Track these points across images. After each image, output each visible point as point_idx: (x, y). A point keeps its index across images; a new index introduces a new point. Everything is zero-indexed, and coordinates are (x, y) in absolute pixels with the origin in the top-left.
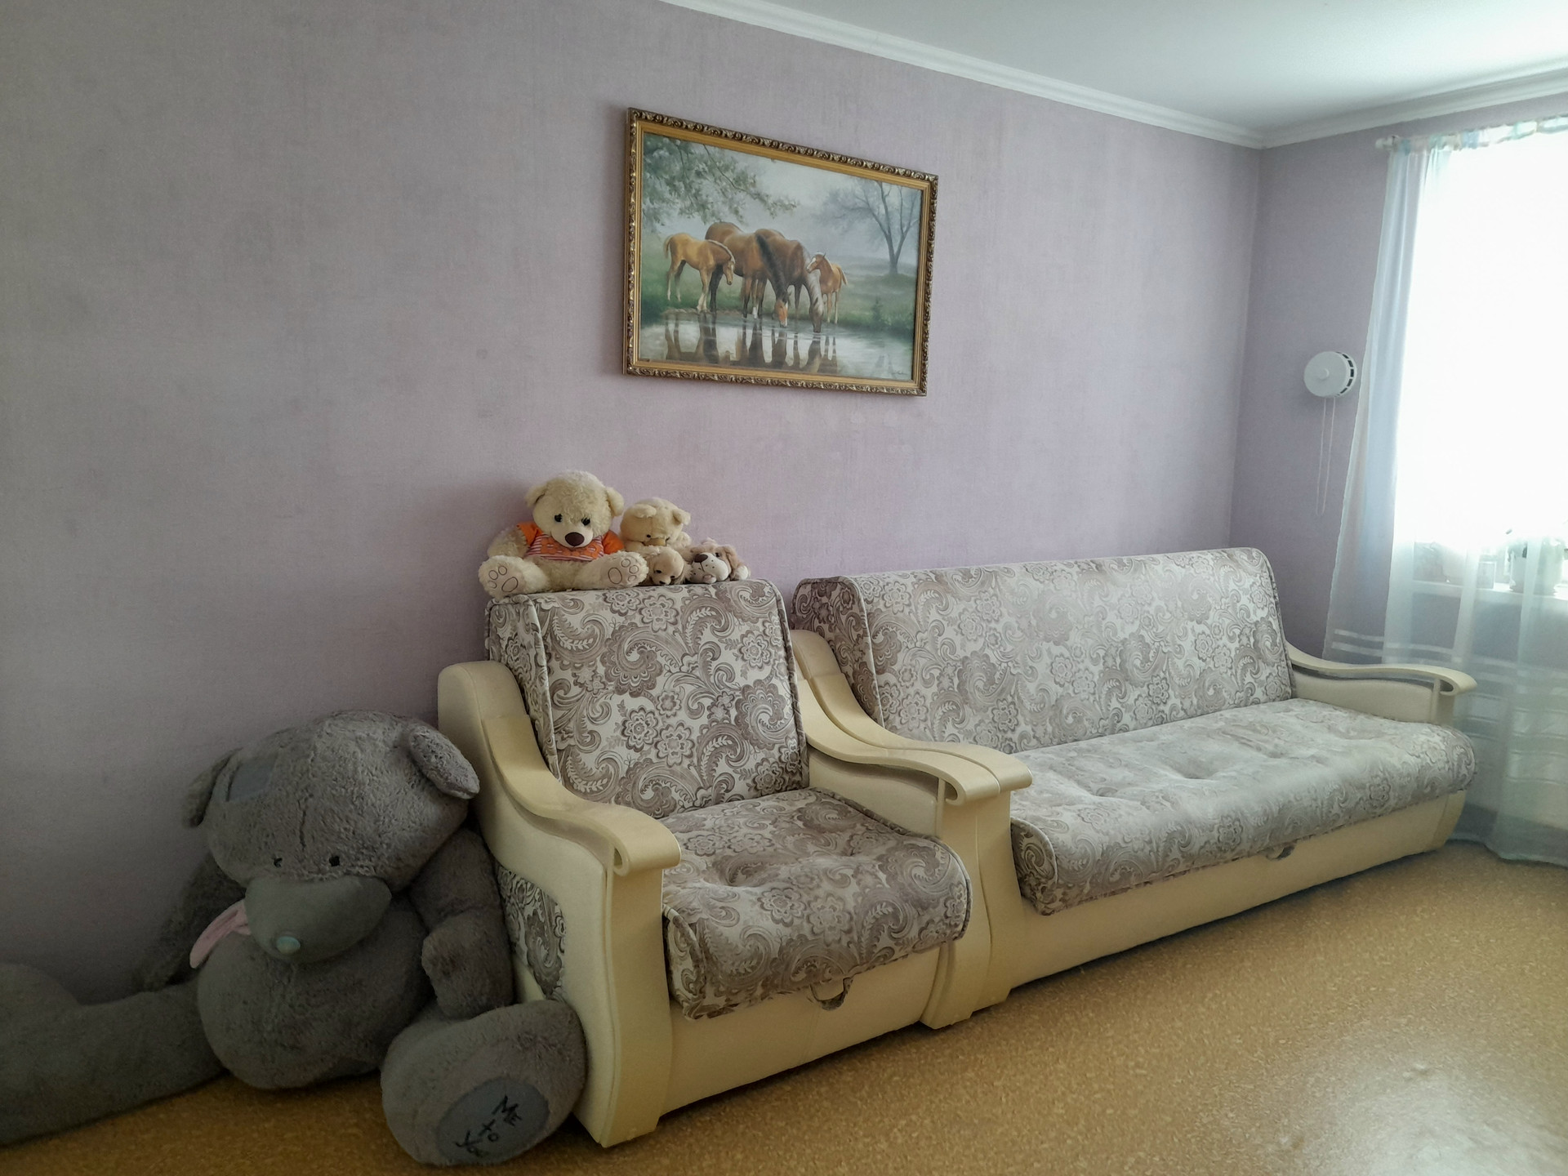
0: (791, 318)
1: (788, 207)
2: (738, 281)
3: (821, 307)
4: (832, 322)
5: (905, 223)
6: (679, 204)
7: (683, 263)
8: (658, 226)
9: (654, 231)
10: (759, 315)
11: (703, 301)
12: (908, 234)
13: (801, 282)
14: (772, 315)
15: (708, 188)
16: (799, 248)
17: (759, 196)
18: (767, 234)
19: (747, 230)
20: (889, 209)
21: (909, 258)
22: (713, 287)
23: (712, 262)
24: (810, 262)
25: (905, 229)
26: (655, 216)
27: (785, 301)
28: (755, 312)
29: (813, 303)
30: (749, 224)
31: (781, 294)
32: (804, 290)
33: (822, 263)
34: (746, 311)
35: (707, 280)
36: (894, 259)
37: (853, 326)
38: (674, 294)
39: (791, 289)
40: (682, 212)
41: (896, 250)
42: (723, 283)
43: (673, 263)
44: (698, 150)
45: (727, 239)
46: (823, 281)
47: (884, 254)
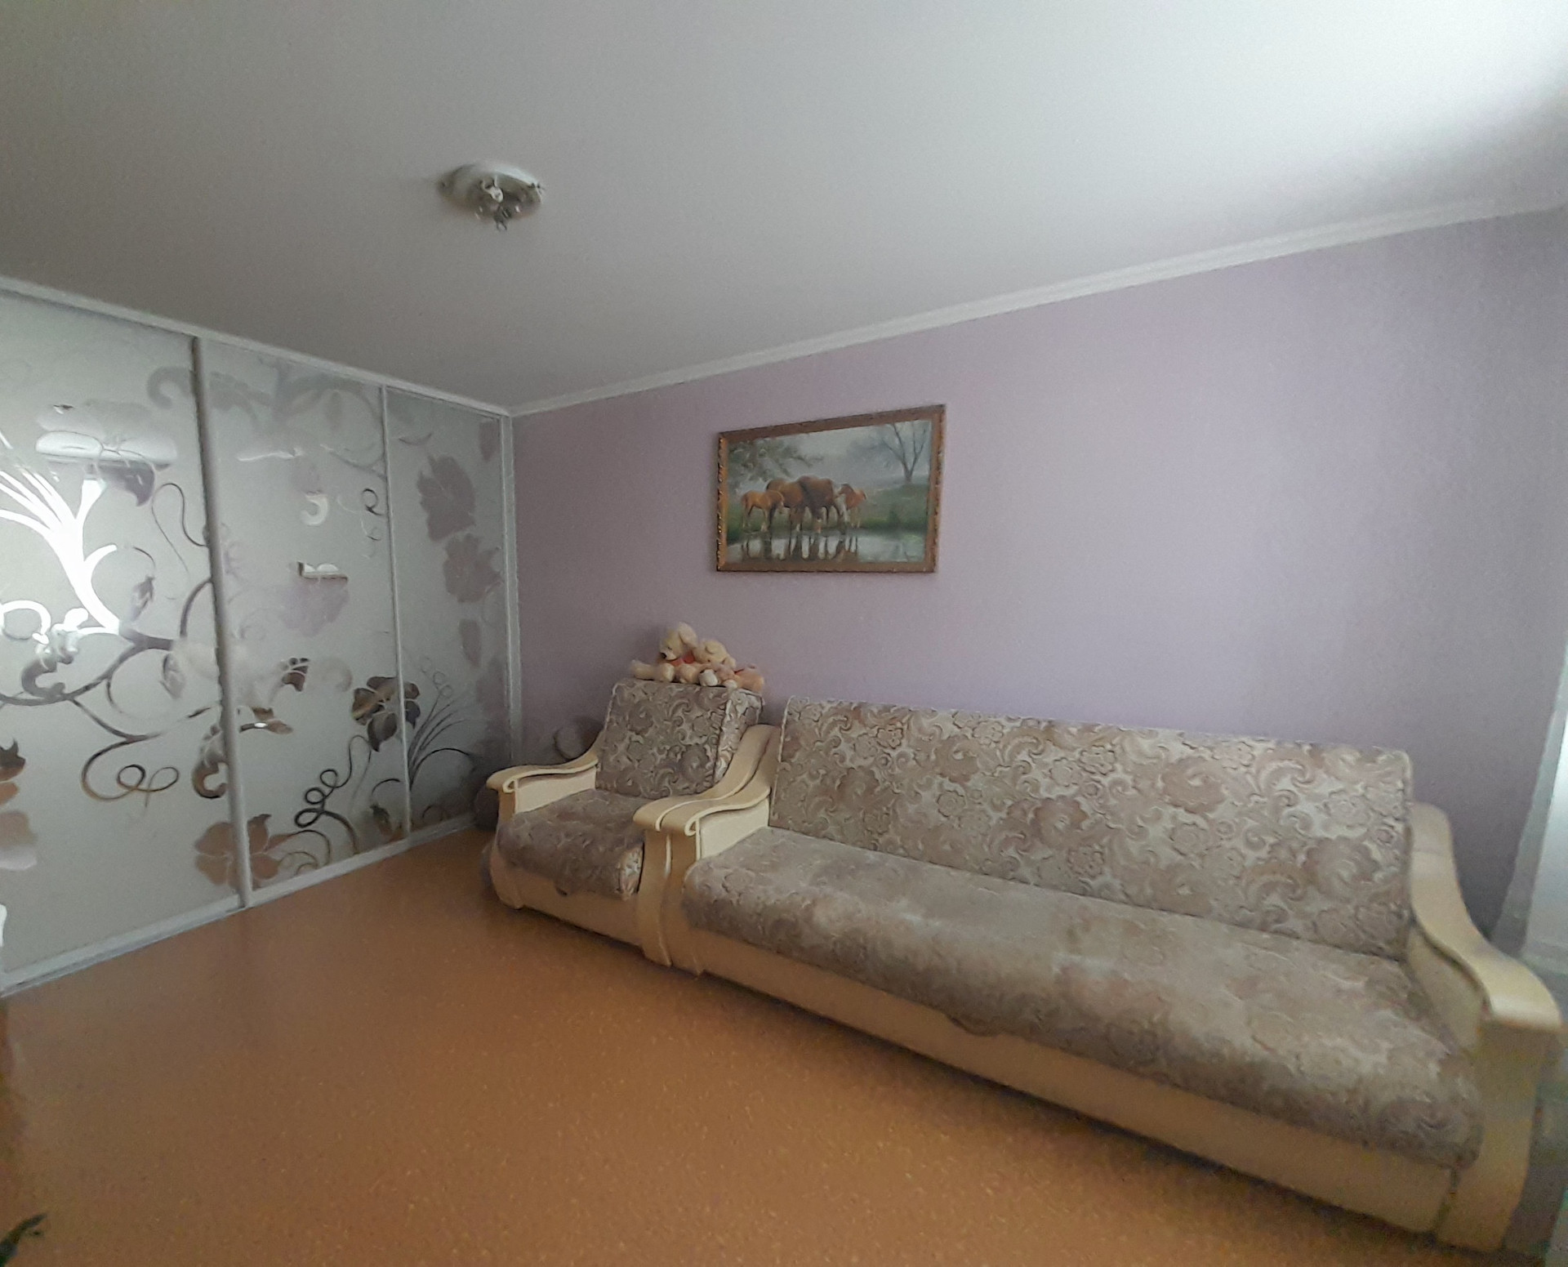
0: (824, 528)
1: (820, 459)
2: (786, 510)
3: (846, 518)
4: (856, 527)
5: (918, 446)
6: (749, 475)
7: (752, 507)
8: (737, 490)
9: (735, 492)
10: (801, 529)
11: (764, 527)
12: (922, 454)
13: (830, 503)
14: (809, 529)
15: (768, 463)
16: (829, 482)
17: (800, 458)
18: (807, 478)
19: (789, 481)
20: (903, 439)
21: (922, 471)
22: (771, 516)
23: (769, 504)
24: (837, 491)
25: (917, 451)
26: (736, 485)
27: (818, 518)
28: (798, 528)
29: (840, 515)
30: (795, 474)
31: (816, 514)
32: (833, 510)
33: (847, 489)
34: (791, 528)
35: (767, 514)
36: (909, 473)
37: (871, 528)
38: (747, 525)
39: (824, 510)
40: (751, 479)
41: (909, 467)
42: (776, 514)
43: (747, 506)
44: (760, 442)
45: (780, 488)
46: (847, 501)
47: (900, 473)
